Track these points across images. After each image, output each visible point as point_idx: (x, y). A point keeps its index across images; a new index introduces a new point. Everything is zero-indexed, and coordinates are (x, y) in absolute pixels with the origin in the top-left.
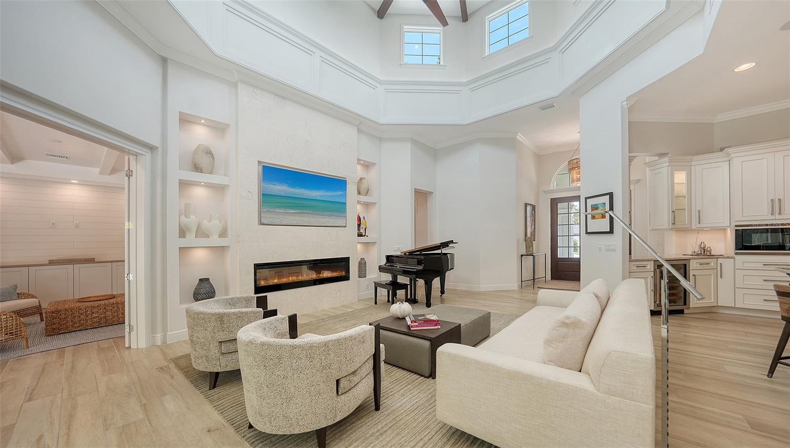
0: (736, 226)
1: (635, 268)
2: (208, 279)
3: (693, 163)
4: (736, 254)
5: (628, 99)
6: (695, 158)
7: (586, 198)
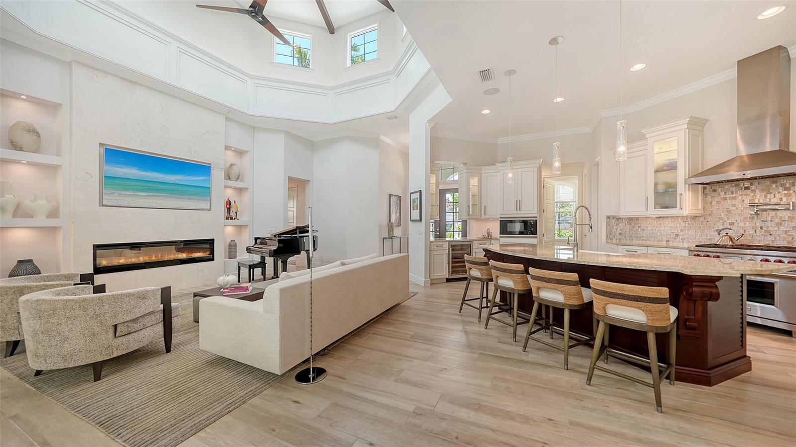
0: (501, 218)
1: (435, 247)
2: (31, 261)
3: (483, 172)
4: (500, 237)
5: (430, 121)
6: (483, 168)
7: (411, 194)
